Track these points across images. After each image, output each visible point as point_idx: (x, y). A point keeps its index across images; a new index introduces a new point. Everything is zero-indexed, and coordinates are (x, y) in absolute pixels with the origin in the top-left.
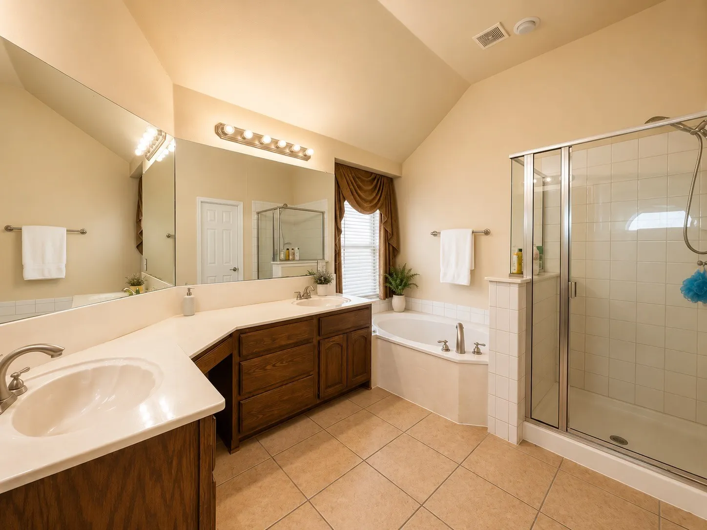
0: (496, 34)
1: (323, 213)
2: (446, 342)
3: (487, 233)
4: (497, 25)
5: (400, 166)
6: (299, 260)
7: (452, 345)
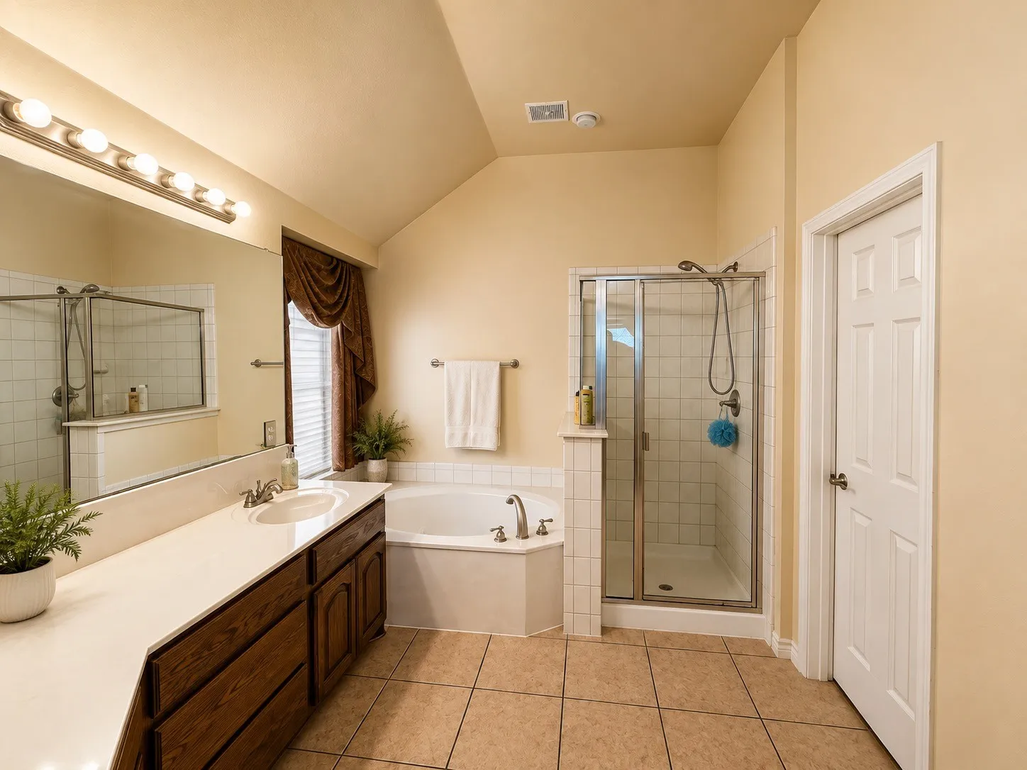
0: (557, 112)
1: (200, 311)
2: (501, 529)
3: (516, 364)
4: (564, 102)
5: (377, 248)
6: (150, 412)
7: (511, 530)
